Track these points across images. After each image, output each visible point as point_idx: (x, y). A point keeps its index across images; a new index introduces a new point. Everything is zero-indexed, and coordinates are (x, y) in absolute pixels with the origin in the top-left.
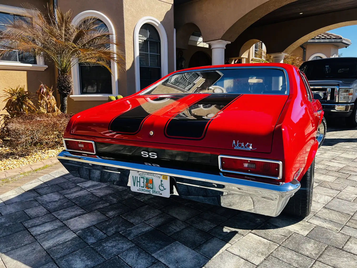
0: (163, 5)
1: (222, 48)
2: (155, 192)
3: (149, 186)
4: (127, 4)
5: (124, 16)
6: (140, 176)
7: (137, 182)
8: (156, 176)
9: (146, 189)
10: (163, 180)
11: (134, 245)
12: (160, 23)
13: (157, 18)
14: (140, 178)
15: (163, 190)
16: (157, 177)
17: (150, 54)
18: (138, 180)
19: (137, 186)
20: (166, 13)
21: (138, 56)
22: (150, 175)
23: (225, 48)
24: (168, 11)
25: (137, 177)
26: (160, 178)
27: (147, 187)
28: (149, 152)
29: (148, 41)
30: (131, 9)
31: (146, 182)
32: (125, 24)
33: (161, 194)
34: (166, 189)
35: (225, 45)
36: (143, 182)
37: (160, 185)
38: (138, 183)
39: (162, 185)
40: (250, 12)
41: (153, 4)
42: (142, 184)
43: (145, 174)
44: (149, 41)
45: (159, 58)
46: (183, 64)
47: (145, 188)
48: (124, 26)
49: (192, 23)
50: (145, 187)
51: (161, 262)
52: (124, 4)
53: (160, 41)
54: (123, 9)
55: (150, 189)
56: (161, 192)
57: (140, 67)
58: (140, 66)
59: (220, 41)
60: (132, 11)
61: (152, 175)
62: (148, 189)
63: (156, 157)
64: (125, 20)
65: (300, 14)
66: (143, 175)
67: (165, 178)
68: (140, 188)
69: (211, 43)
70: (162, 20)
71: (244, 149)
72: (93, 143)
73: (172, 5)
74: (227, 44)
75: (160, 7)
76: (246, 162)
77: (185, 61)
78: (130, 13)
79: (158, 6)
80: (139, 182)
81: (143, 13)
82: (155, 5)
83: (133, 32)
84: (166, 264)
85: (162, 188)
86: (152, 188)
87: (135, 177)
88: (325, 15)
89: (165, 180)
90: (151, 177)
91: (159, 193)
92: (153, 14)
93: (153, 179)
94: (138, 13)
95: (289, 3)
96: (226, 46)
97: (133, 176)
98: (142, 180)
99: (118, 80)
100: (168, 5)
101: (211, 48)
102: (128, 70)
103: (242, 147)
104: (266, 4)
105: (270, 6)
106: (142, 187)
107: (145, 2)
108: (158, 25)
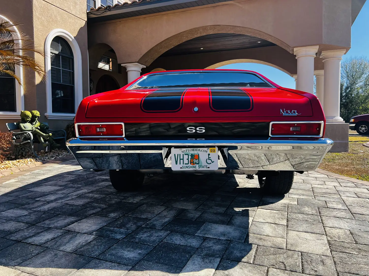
0: (77, 21)
1: (139, 71)
2: (202, 166)
3: (195, 162)
4: (37, 11)
5: (34, 24)
6: (183, 153)
7: (180, 159)
8: (202, 151)
9: (191, 165)
10: (211, 153)
11: (169, 232)
12: (73, 38)
13: (70, 33)
14: (184, 155)
15: (211, 163)
16: (204, 151)
17: (62, 69)
18: (182, 158)
19: (180, 164)
20: (79, 29)
21: (49, 70)
22: (196, 150)
23: (141, 71)
24: (81, 27)
25: (180, 155)
26: (207, 152)
27: (192, 163)
28: (196, 127)
29: (60, 55)
30: (42, 18)
31: (191, 159)
32: (34, 32)
33: (209, 168)
34: (214, 162)
35: (141, 68)
36: (187, 159)
37: (207, 159)
38: (182, 161)
39: (210, 159)
40: (166, 39)
41: (66, 17)
42: (186, 161)
43: (189, 151)
44: (62, 56)
45: (72, 75)
46: (92, 86)
47: (189, 165)
48: (33, 34)
49: (105, 44)
50: (189, 163)
51: (210, 238)
52: (34, 11)
53: (74, 57)
54: (33, 16)
55: (196, 165)
56: (208, 166)
57: (52, 83)
58: (52, 81)
59: (136, 64)
60: (43, 21)
61: (197, 151)
62: (193, 166)
63: (204, 131)
64: (34, 28)
65: (201, 49)
66: (187, 151)
67: (213, 151)
68: (184, 165)
69: (127, 66)
70: (75, 36)
71: (291, 115)
72: (123, 124)
73: (85, 22)
74: (142, 68)
75: (73, 21)
76: (293, 125)
77: (93, 83)
78: (41, 22)
79: (71, 20)
80: (183, 159)
81: (55, 24)
82: (68, 18)
83: (44, 42)
84: (217, 238)
85: (209, 161)
86: (198, 164)
87: (178, 155)
88: (220, 53)
89: (213, 153)
90: (197, 153)
91: (206, 167)
92: (66, 27)
93: (199, 154)
94: (50, 23)
95: (199, 36)
96: (141, 70)
97: (175, 155)
98: (186, 157)
99: (25, 95)
100: (82, 21)
101: (126, 70)
102: (38, 85)
103: (289, 113)
104: (180, 34)
105: (184, 37)
106: (185, 164)
107: (57, 13)
108: (71, 40)
